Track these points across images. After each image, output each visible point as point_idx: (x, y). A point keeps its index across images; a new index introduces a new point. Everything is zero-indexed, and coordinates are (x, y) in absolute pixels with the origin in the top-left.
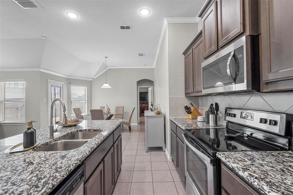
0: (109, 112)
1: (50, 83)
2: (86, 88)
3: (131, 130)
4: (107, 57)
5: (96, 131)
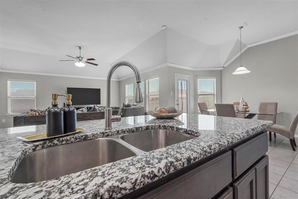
1: (176, 77)
2: (215, 79)
3: (296, 146)
4: (242, 27)
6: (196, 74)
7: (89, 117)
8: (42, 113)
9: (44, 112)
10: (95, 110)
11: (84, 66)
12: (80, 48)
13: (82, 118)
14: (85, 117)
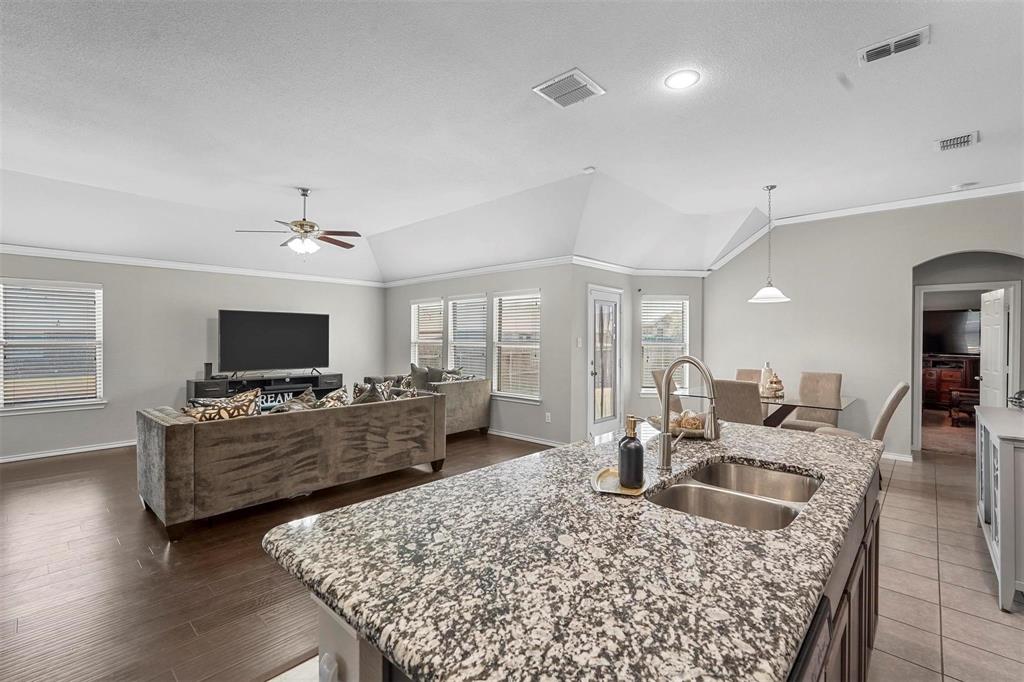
0: (780, 393)
1: (591, 294)
2: (687, 303)
4: (773, 187)
5: (789, 471)
6: (638, 287)
7: (366, 420)
8: (239, 412)
9: (245, 408)
10: (377, 396)
11: (315, 251)
12: (305, 192)
13: (347, 423)
14: (355, 420)
